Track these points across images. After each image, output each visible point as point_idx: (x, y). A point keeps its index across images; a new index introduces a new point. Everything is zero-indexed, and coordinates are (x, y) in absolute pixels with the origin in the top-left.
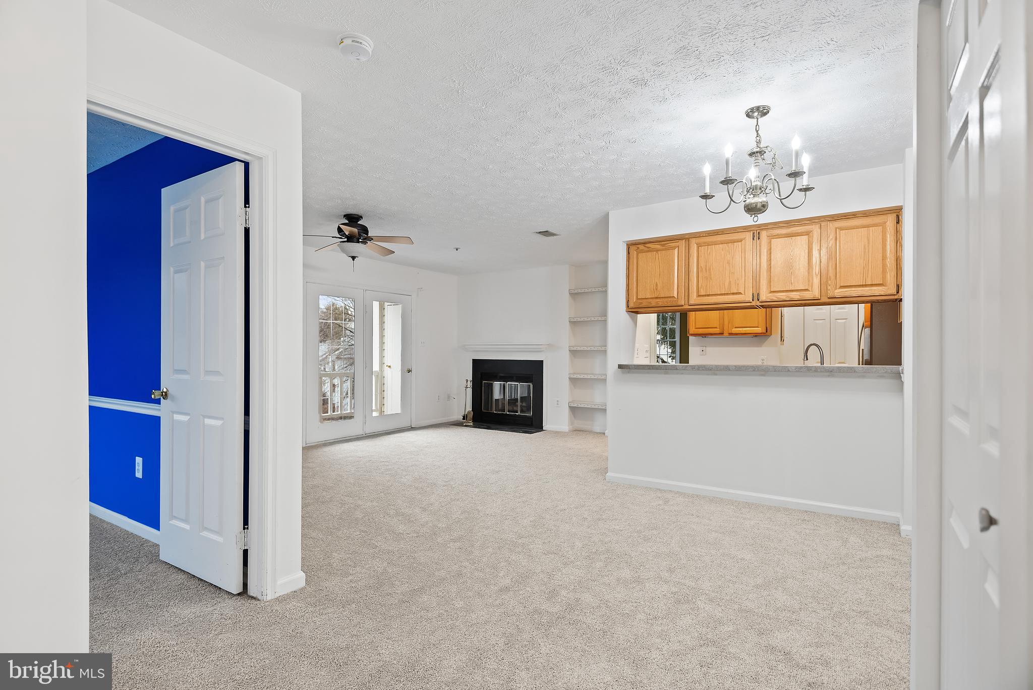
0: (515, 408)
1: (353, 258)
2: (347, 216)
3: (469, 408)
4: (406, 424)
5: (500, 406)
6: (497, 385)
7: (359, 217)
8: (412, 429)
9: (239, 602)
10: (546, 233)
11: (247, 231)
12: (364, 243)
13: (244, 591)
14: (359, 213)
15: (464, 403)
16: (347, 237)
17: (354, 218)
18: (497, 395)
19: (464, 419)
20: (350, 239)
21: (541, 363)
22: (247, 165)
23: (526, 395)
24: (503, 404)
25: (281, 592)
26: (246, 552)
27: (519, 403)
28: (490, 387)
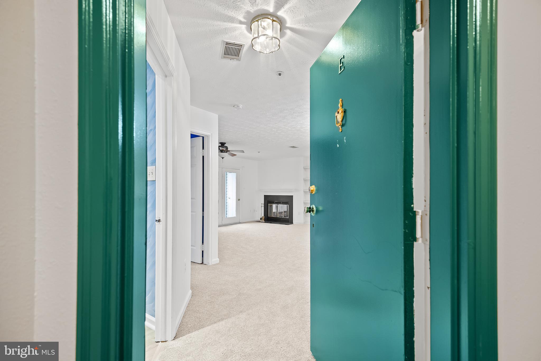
0: (282, 215)
1: (223, 158)
2: (221, 143)
3: (263, 215)
4: (238, 221)
5: (275, 215)
6: (274, 206)
7: (225, 143)
8: (240, 223)
9: (202, 265)
10: (293, 147)
11: (203, 157)
12: (226, 152)
13: (203, 263)
14: (225, 142)
15: (261, 213)
16: (221, 150)
17: (223, 144)
18: (274, 210)
19: (261, 219)
20: (222, 151)
21: (292, 197)
22: (203, 137)
23: (286, 210)
24: (277, 214)
25: (213, 264)
26: (203, 251)
27: (283, 213)
28: (271, 206)
